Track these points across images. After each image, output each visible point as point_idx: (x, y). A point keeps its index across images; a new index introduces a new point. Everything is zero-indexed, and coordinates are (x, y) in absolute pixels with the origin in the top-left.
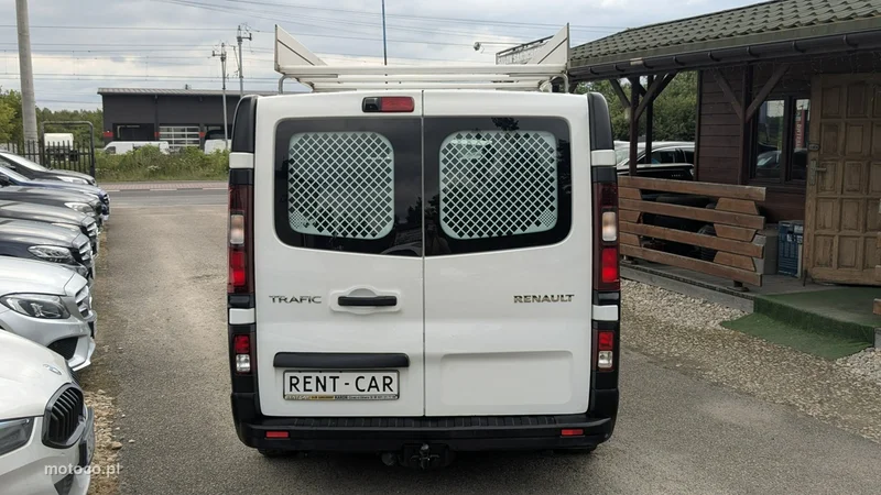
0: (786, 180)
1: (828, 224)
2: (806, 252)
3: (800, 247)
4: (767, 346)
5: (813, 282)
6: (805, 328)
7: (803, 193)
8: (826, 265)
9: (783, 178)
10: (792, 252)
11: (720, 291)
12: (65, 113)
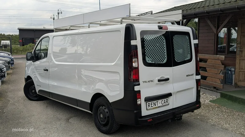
0: (228, 53)
1: (243, 68)
2: (236, 77)
3: (234, 76)
4: (227, 109)
5: (239, 87)
6: (239, 103)
7: (235, 58)
8: (243, 81)
9: (227, 53)
10: (231, 77)
11: (208, 90)
12: (9, 35)
